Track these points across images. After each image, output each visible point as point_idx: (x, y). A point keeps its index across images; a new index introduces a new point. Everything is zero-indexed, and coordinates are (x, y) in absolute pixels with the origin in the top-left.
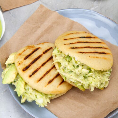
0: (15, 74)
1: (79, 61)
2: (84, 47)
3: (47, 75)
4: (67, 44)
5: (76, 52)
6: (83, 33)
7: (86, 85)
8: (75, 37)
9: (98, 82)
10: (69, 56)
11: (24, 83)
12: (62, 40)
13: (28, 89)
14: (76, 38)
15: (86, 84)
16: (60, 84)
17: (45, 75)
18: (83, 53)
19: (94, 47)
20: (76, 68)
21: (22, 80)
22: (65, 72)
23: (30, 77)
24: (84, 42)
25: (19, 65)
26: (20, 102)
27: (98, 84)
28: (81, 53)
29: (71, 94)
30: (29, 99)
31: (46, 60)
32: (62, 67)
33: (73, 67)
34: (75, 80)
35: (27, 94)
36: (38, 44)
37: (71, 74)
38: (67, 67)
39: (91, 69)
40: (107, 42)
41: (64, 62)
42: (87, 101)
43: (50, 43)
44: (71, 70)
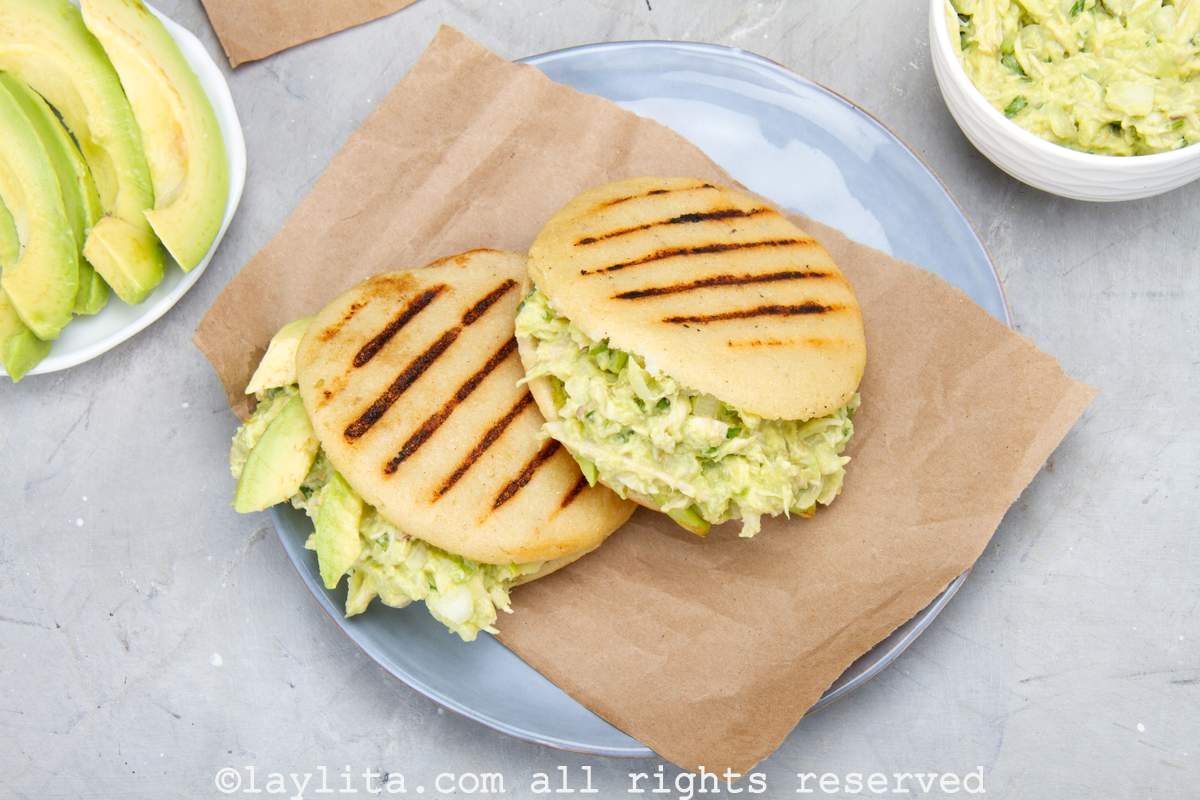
0: (307, 451)
1: (668, 377)
2: (699, 284)
3: (486, 456)
4: (599, 271)
5: (653, 323)
6: (689, 189)
7: (712, 506)
8: (645, 223)
9: (784, 488)
10: (611, 346)
11: (355, 506)
12: (569, 247)
13: (382, 541)
14: (647, 227)
15: (713, 500)
16: (568, 500)
17: (474, 456)
18: (693, 319)
19: (755, 272)
20: (654, 415)
21: (346, 491)
22: (589, 438)
23: (388, 472)
24: (697, 251)
25: (323, 404)
26: (343, 609)
27: (781, 500)
28: (679, 327)
29: (634, 548)
30: (391, 596)
31: (478, 364)
32: (572, 406)
33: (635, 406)
34: (650, 482)
35: (379, 566)
36: (431, 265)
37: (626, 447)
38: (601, 408)
39: (741, 415)
40: (828, 232)
41: (585, 379)
42: (725, 586)
43: (501, 252)
44: (624, 428)
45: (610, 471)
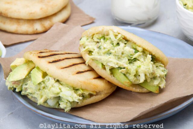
13: (48, 79)
15: (132, 69)
16: (95, 78)
17: (70, 66)
20: (116, 46)
23: (49, 63)
33: (111, 45)
37: (110, 56)
38: (103, 45)
44: (109, 50)
45: (106, 61)
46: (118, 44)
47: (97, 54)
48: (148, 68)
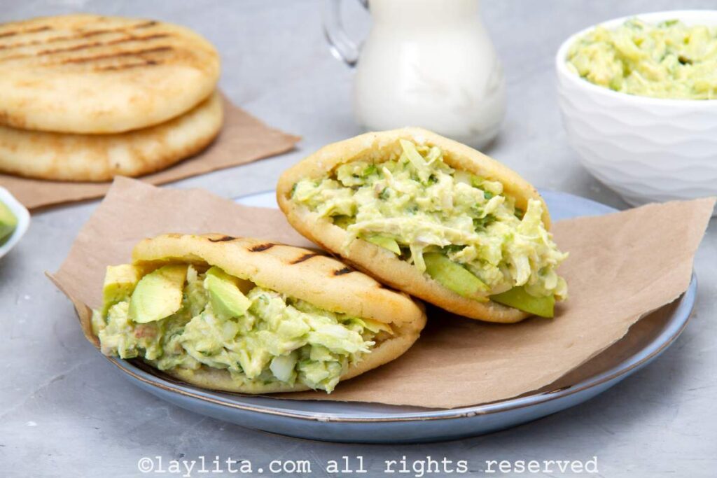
7: (492, 248)
15: (491, 245)
23: (252, 251)
33: (414, 181)
37: (416, 217)
44: (412, 199)
45: (412, 231)
46: (432, 178)
47: (380, 215)
48: (535, 240)
